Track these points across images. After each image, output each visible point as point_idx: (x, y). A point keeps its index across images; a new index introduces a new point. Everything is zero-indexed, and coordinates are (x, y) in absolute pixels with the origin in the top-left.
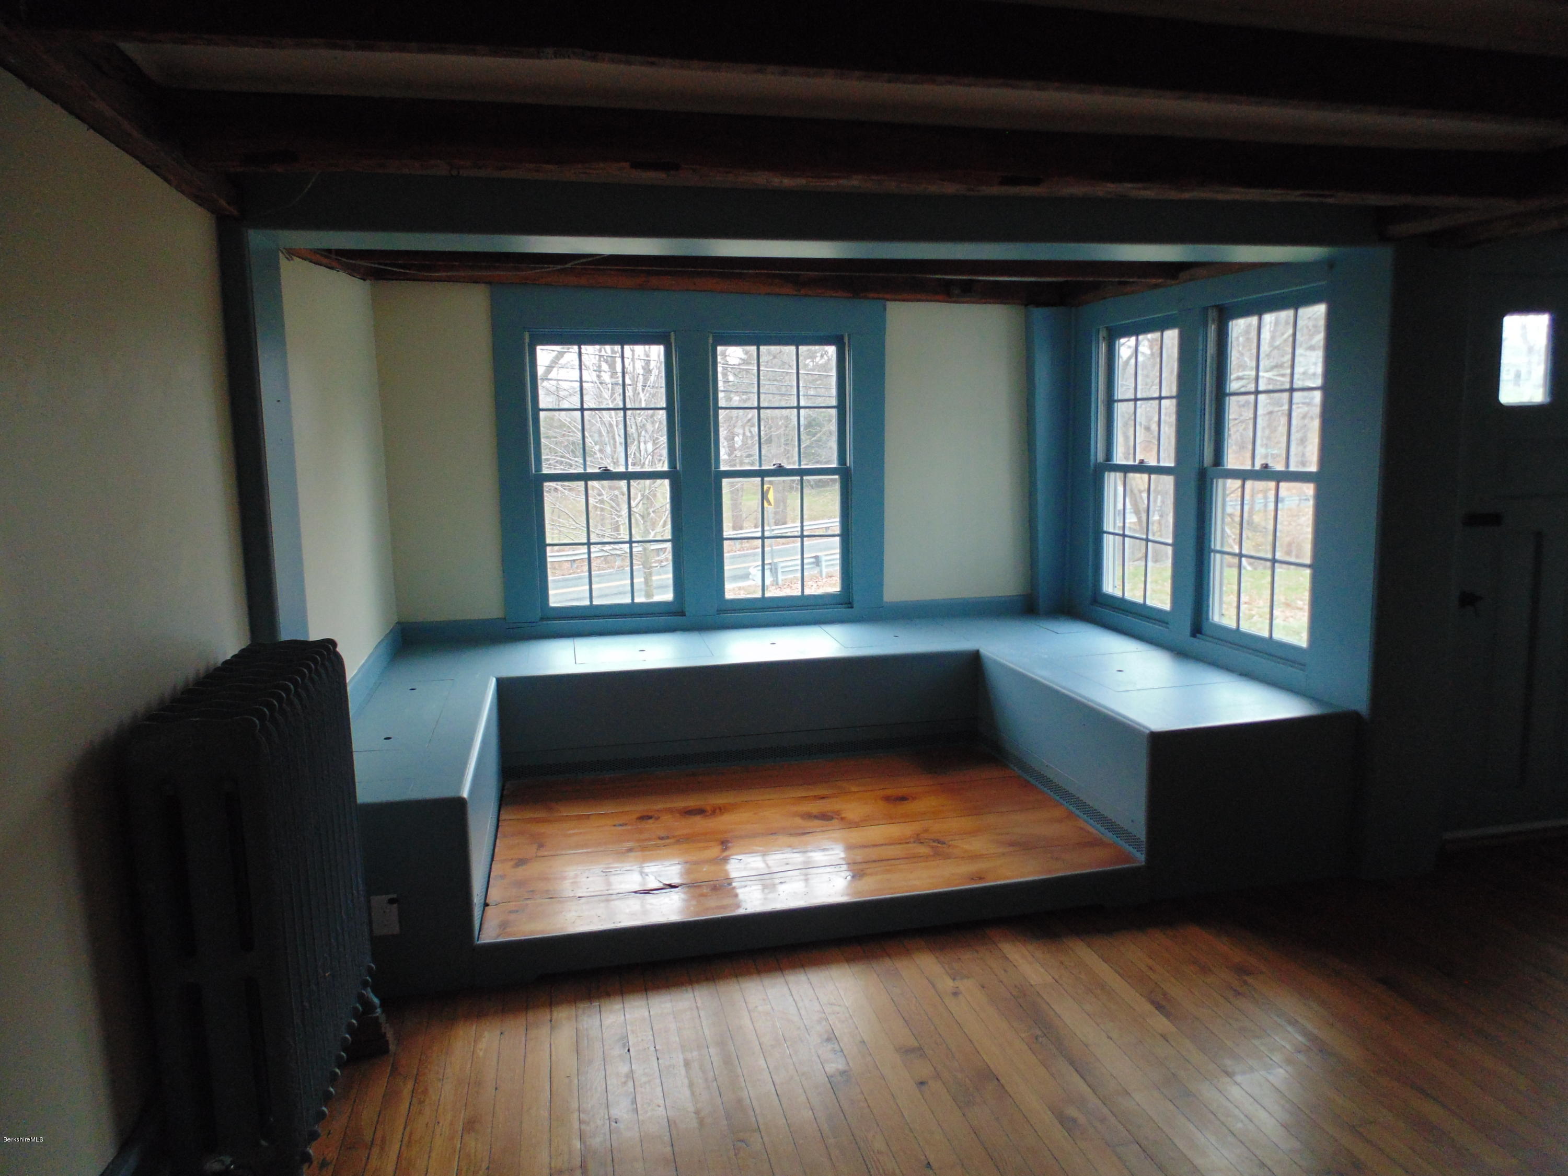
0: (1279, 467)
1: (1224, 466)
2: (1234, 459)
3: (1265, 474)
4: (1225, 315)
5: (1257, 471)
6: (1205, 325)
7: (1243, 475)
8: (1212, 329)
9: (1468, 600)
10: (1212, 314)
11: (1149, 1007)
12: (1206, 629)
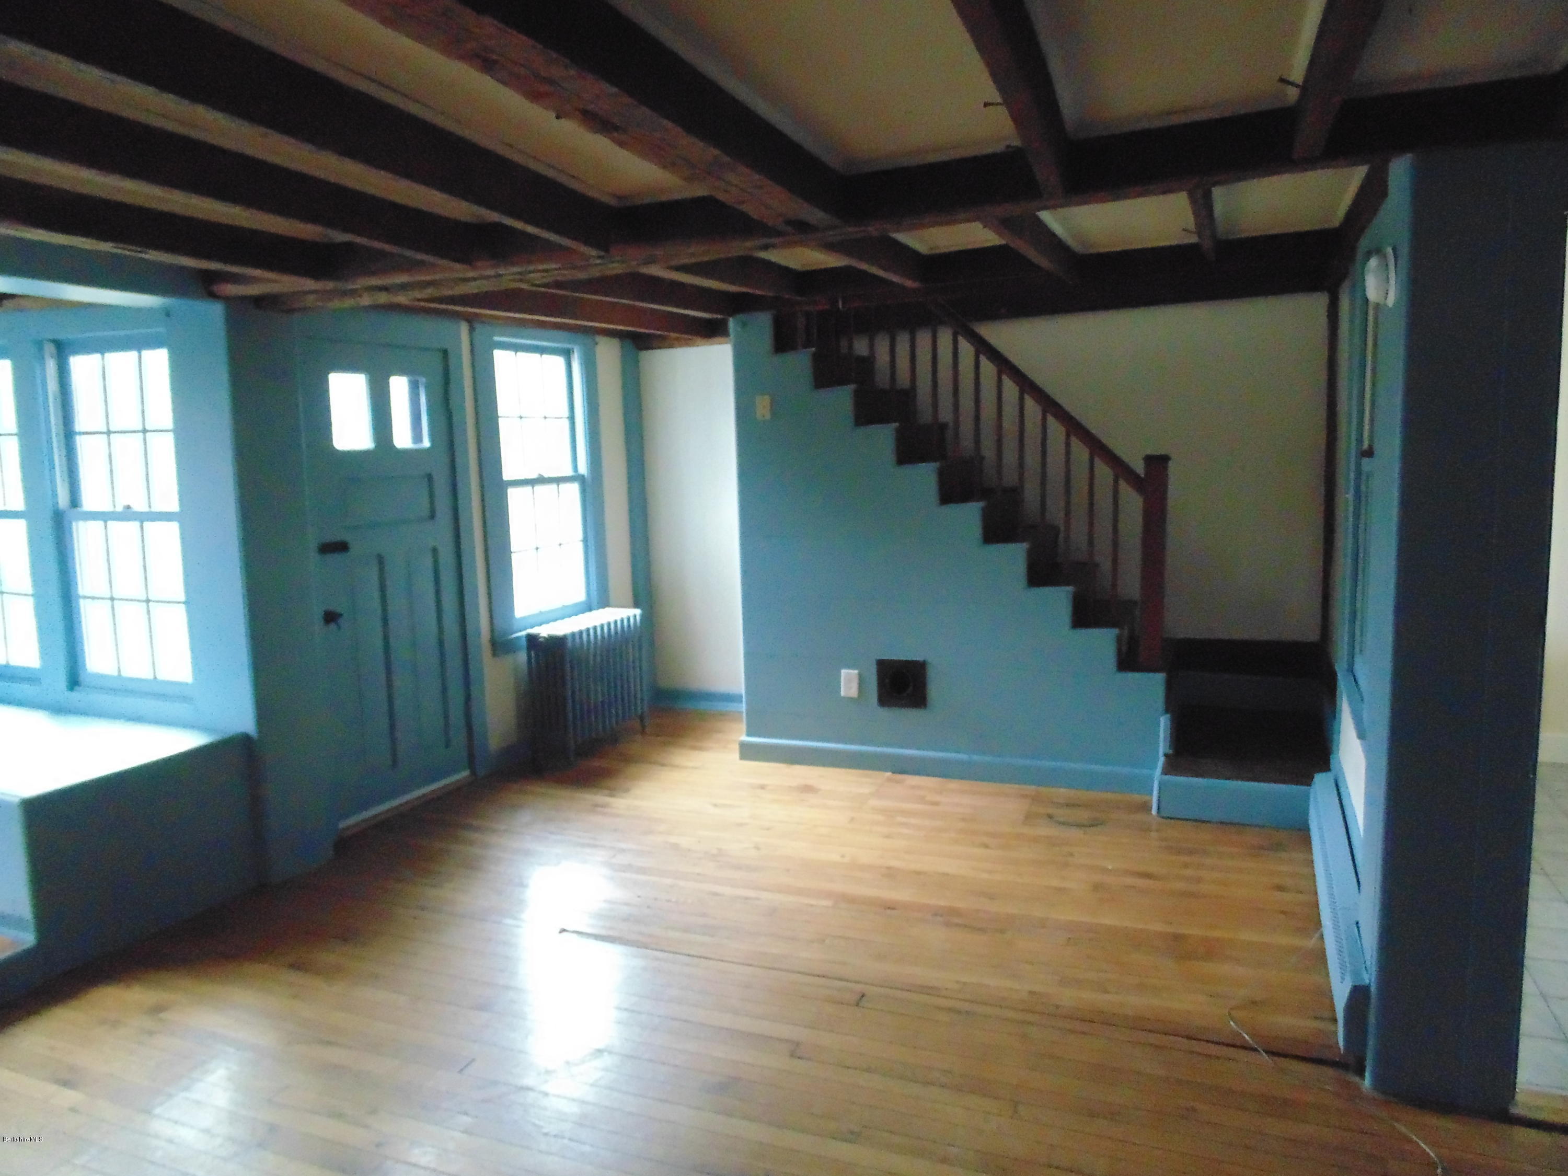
0: (144, 508)
1: (81, 506)
2: (91, 499)
3: (127, 514)
4: (63, 350)
5: (119, 513)
6: (42, 359)
7: (104, 517)
8: (51, 366)
9: (331, 617)
10: (50, 349)
11: (53, 1088)
12: (82, 678)
